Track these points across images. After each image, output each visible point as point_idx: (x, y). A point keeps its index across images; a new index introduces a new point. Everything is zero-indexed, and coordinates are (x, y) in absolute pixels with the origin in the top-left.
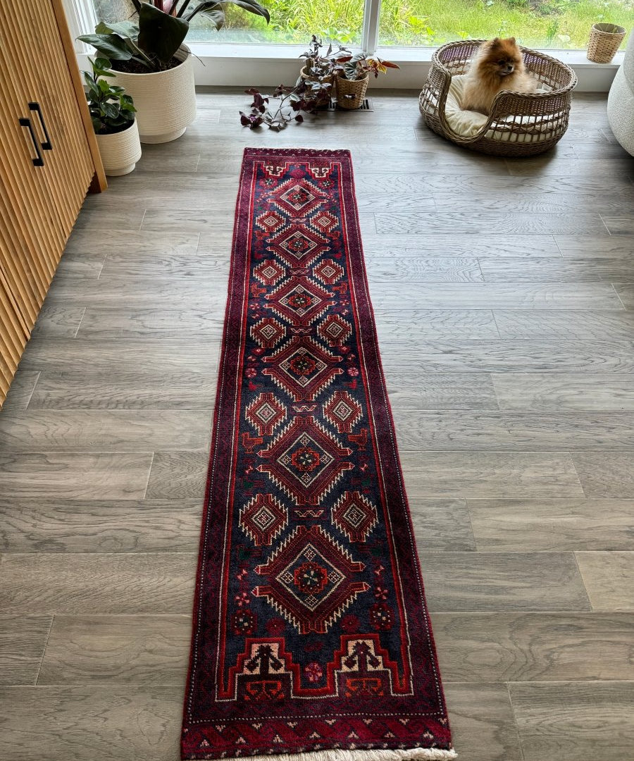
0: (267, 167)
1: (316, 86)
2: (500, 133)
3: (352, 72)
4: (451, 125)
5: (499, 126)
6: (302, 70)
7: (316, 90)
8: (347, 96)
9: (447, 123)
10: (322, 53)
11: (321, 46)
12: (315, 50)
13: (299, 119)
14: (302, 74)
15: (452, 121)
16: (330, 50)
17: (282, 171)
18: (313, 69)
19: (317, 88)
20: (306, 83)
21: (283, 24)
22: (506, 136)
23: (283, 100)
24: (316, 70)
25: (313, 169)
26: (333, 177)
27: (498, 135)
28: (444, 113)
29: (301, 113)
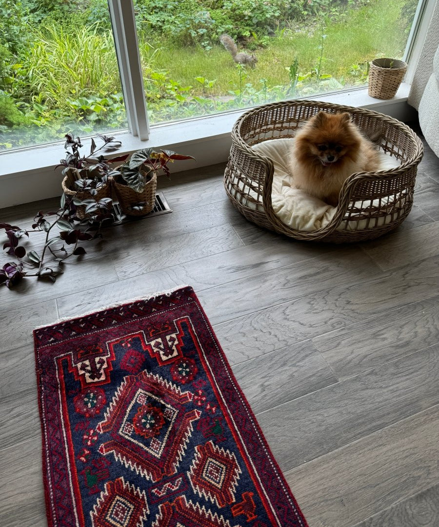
0: (79, 365)
1: (91, 207)
2: (355, 222)
3: (135, 179)
4: (285, 221)
5: (353, 214)
6: (63, 183)
7: (93, 213)
8: (136, 208)
9: (278, 218)
10: (84, 152)
11: (80, 146)
12: (74, 151)
13: (80, 252)
14: (66, 189)
15: (285, 215)
16: (93, 146)
17: (105, 366)
18: (80, 183)
19: (93, 210)
20: (75, 203)
21: (28, 101)
22: (363, 224)
23: (48, 232)
24: (85, 184)
25: (153, 343)
26: (188, 351)
27: (352, 225)
28: (271, 207)
29: (80, 243)
